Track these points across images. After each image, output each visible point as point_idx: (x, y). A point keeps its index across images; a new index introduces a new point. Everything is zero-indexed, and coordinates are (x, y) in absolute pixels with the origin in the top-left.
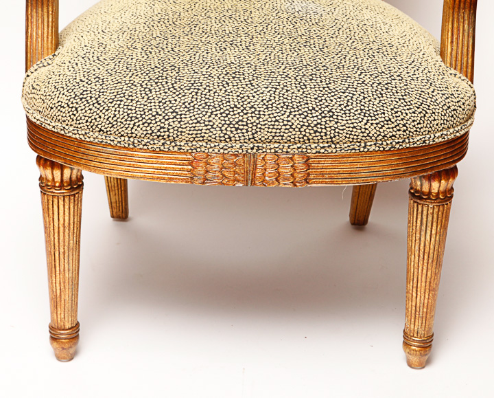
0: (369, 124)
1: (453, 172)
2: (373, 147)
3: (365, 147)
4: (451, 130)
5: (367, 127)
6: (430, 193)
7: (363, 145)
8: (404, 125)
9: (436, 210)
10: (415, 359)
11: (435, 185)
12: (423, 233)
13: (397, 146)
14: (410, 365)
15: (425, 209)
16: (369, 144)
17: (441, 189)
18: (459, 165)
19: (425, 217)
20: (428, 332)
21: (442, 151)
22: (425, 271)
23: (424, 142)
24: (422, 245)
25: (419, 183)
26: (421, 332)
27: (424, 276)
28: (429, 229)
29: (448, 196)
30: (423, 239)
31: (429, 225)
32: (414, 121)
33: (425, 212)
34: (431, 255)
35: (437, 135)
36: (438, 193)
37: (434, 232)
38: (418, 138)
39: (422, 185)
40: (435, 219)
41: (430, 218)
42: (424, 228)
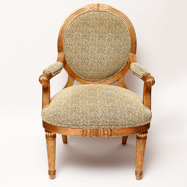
0: (126, 121)
1: (147, 132)
2: (127, 127)
3: (125, 127)
4: (146, 122)
5: (126, 122)
6: (141, 137)
7: (125, 126)
8: (135, 121)
9: (143, 141)
10: (138, 178)
11: (142, 135)
12: (140, 147)
13: (133, 126)
14: (137, 179)
15: (140, 141)
16: (126, 126)
17: (144, 136)
18: (148, 130)
19: (140, 143)
20: (141, 171)
21: (144, 127)
22: (140, 156)
23: (140, 125)
24: (140, 150)
25: (138, 135)
26: (140, 171)
27: (140, 157)
28: (141, 146)
29: (145, 138)
30: (140, 148)
31: (141, 145)
32: (137, 120)
33: (140, 142)
34: (142, 152)
35: (143, 123)
36: (143, 137)
37: (142, 147)
38: (138, 124)
39: (139, 135)
40: (143, 144)
41: (141, 143)
42: (140, 146)
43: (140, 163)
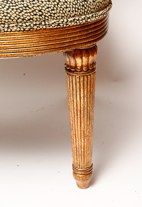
0: (10, 10)
1: (93, 50)
2: (15, 28)
3: (8, 28)
4: (83, 17)
5: (8, 11)
6: (76, 67)
7: (6, 26)
8: (40, 11)
9: (82, 79)
10: (80, 183)
11: (79, 61)
12: (75, 96)
13: (35, 27)
15: (74, 79)
16: (11, 25)
17: (84, 63)
19: (74, 85)
20: (87, 165)
21: (76, 33)
22: (79, 123)
23: (59, 24)
24: (75, 105)
26: (82, 165)
27: (79, 127)
28: (78, 93)
29: (91, 69)
30: (75, 100)
31: (78, 90)
32: (48, 8)
33: (74, 81)
34: (82, 112)
35: (69, 20)
36: (82, 66)
37: (82, 95)
38: (53, 22)
39: (70, 61)
40: (82, 86)
41: (78, 85)
42: (75, 93)
43: (80, 142)
